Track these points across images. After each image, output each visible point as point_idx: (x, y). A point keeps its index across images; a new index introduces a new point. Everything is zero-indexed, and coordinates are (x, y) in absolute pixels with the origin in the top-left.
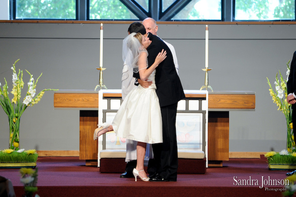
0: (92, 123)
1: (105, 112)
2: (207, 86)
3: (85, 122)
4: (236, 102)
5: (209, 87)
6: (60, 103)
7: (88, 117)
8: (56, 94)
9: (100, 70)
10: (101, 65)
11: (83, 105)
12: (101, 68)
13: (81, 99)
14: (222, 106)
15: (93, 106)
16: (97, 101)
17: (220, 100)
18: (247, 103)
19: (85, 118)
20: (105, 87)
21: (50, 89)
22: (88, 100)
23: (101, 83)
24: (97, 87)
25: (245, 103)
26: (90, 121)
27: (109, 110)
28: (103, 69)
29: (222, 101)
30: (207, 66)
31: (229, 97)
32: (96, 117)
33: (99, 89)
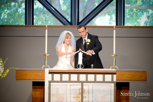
0: (41, 90)
1: (50, 82)
2: (115, 66)
3: (36, 89)
4: (134, 76)
5: (116, 66)
6: (20, 77)
7: (38, 86)
8: (17, 71)
9: (45, 55)
10: (46, 52)
11: (35, 78)
12: (46, 54)
13: (33, 74)
14: (125, 79)
15: (41, 79)
16: (44, 75)
17: (124, 75)
18: (142, 77)
19: (36, 86)
20: (49, 67)
21: (13, 68)
22: (38, 75)
23: (46, 64)
24: (43, 67)
25: (140, 77)
26: (39, 88)
27: (53, 81)
28: (47, 55)
29: (125, 75)
30: (114, 53)
31: (130, 73)
32: (43, 86)
33: (45, 68)
